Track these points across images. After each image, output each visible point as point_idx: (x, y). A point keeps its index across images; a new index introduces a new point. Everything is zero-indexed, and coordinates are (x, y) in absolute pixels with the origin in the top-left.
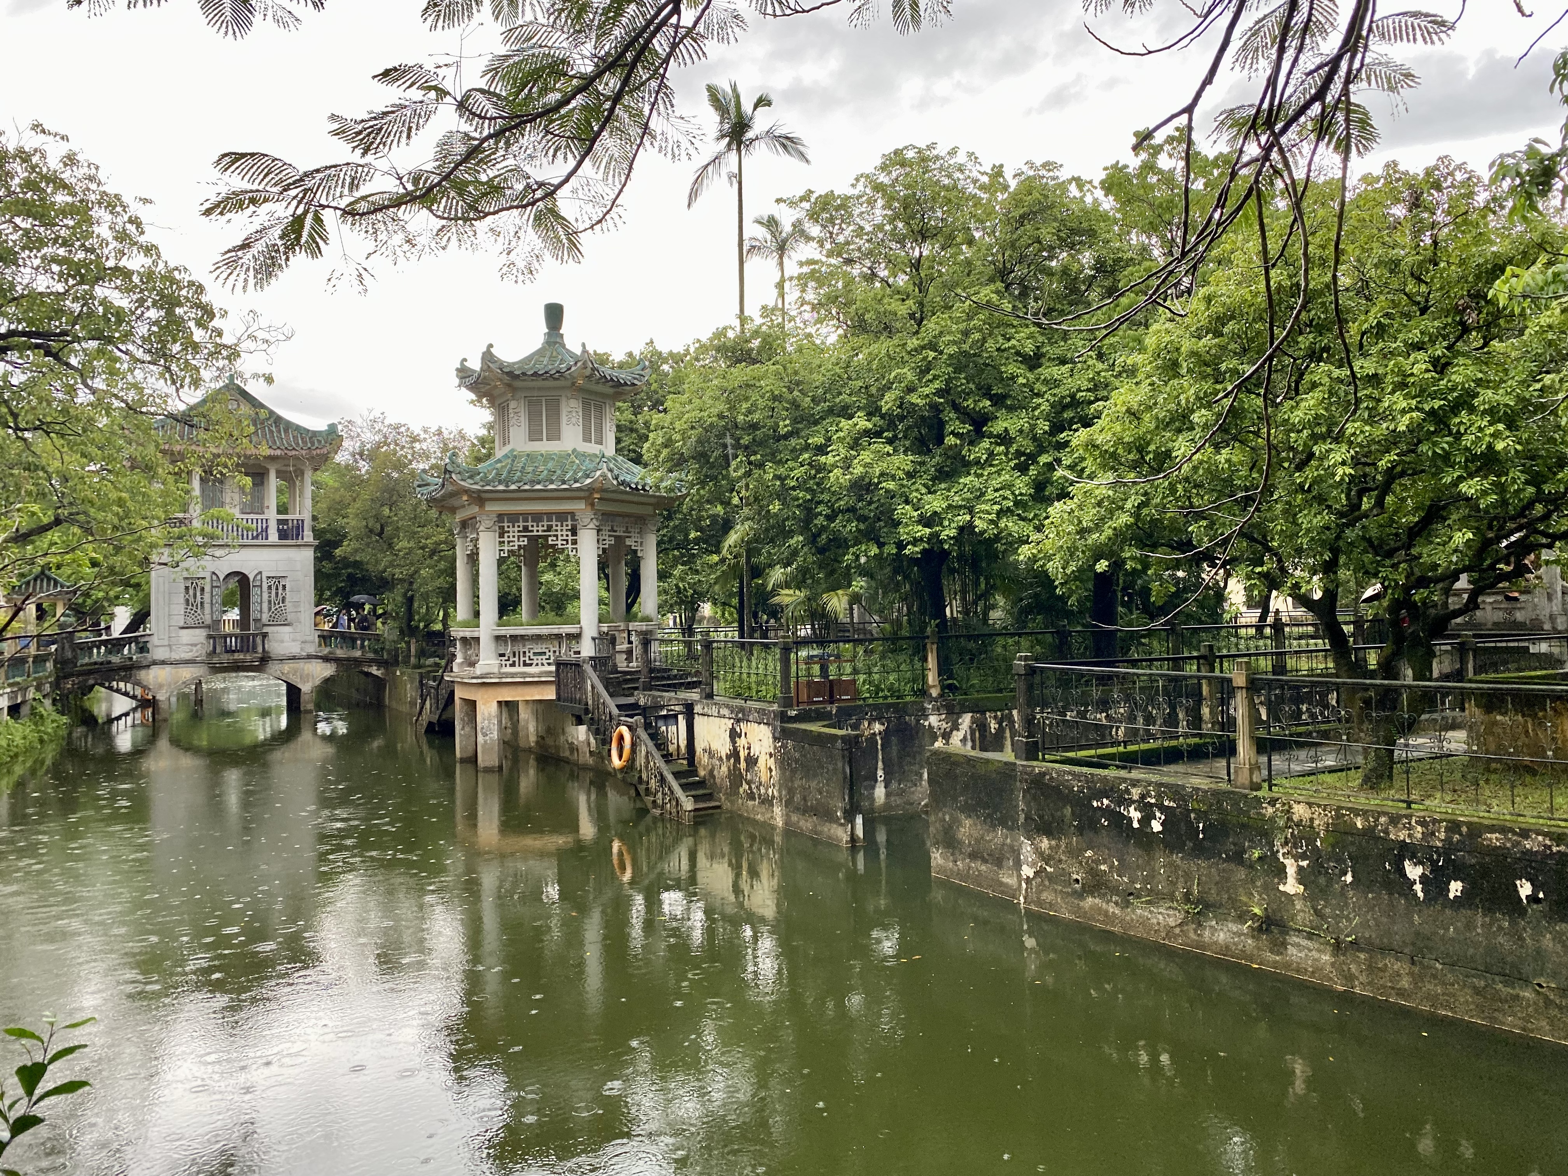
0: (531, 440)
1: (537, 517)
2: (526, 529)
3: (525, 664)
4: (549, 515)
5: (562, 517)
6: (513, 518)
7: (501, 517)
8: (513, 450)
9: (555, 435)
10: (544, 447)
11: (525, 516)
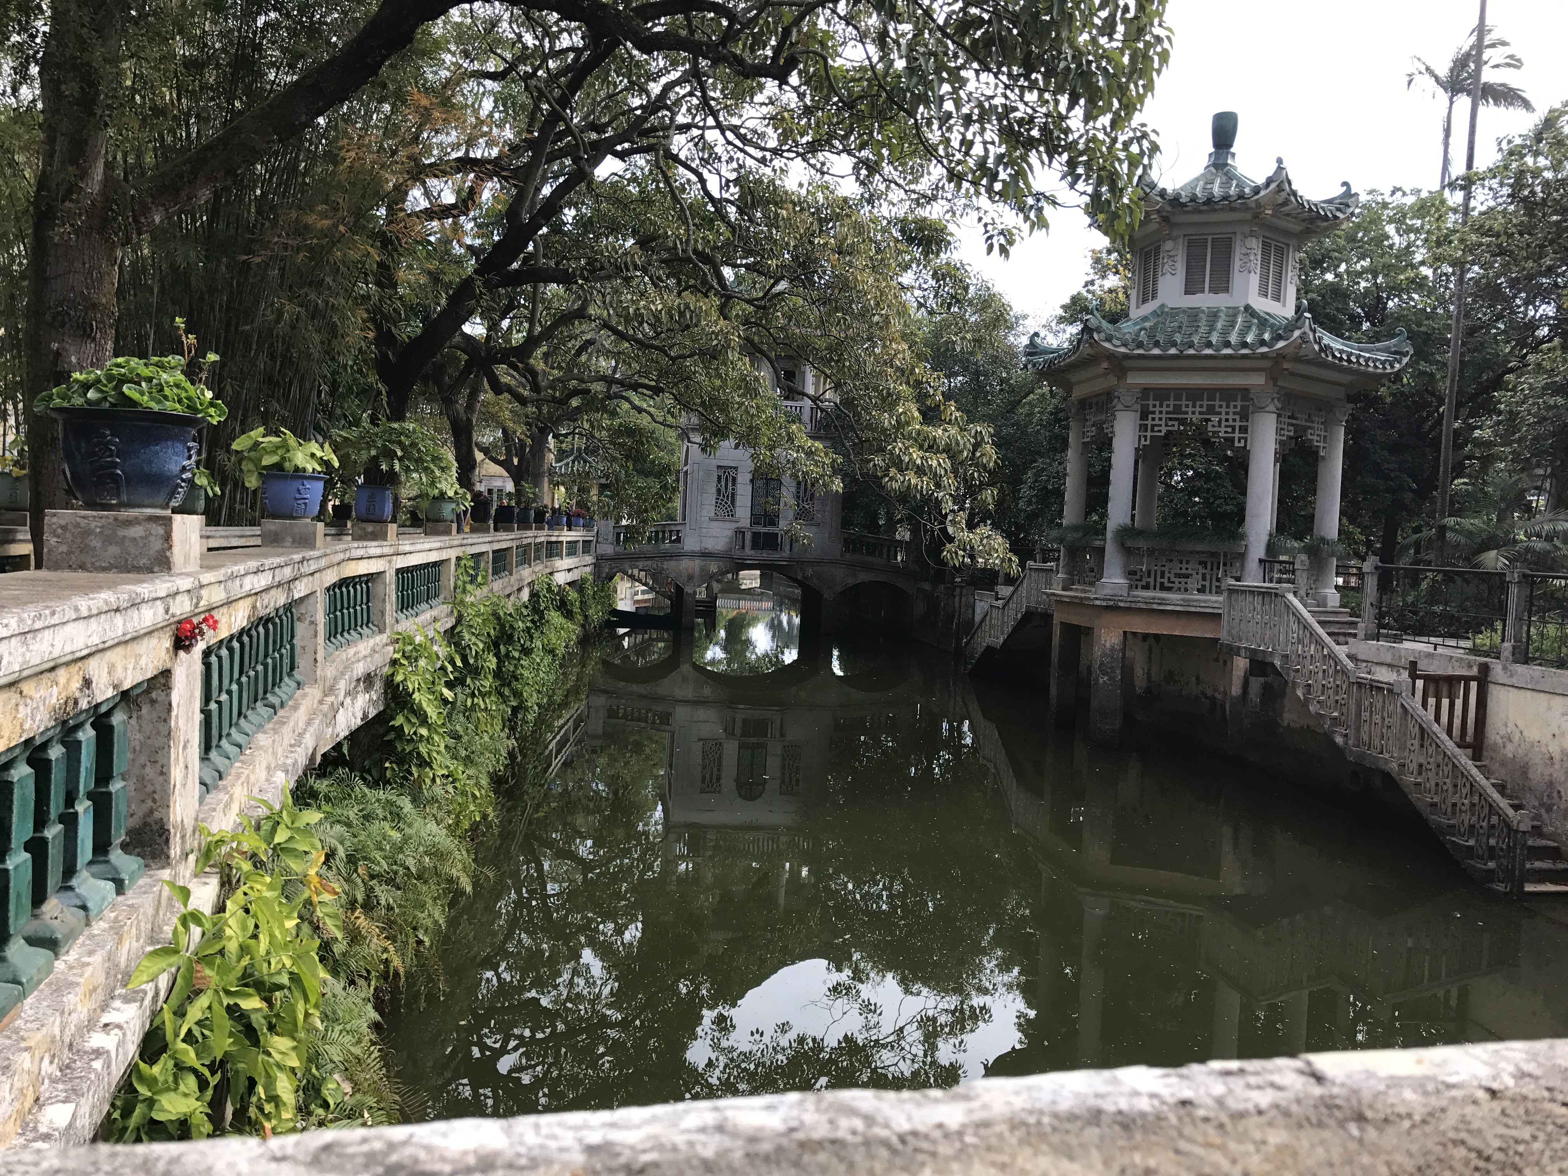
0: (1186, 293)
1: (1195, 394)
2: (1177, 409)
3: (1163, 588)
4: (1211, 392)
5: (1228, 394)
6: (1161, 394)
7: (1145, 392)
8: (1163, 306)
9: (1222, 285)
10: (1205, 300)
11: (1178, 392)
